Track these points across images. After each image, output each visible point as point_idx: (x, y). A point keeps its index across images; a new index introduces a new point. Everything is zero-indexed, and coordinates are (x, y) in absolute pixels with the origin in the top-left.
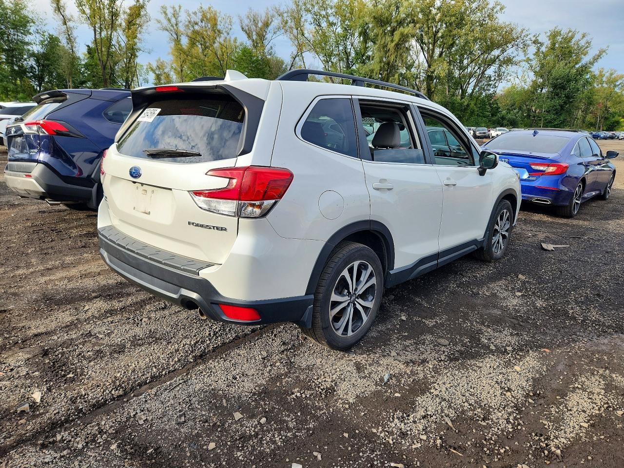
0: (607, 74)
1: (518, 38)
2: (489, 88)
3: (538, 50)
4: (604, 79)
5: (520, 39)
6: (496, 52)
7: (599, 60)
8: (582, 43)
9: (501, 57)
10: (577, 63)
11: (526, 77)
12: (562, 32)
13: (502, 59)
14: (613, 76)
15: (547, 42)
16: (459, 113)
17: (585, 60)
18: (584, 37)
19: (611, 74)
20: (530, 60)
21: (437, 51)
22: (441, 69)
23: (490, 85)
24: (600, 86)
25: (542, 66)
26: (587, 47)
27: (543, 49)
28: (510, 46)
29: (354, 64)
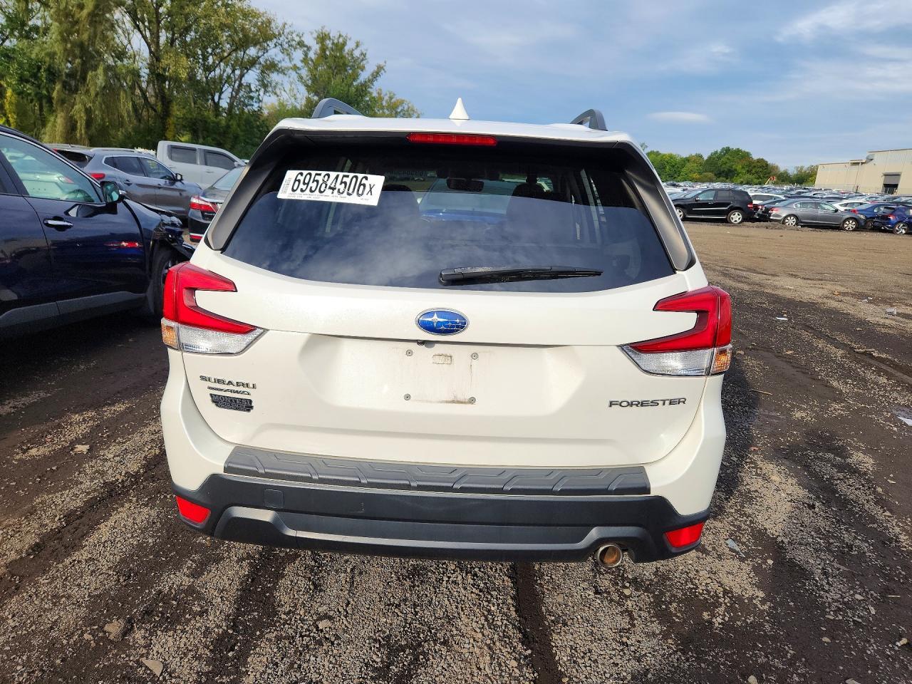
0: (386, 98)
1: (280, 35)
2: (251, 102)
3: (306, 55)
4: (384, 103)
5: (283, 36)
6: (252, 51)
7: (378, 78)
8: (357, 53)
9: (262, 60)
10: (354, 80)
11: (295, 91)
12: (331, 35)
13: (263, 63)
14: (393, 100)
15: (316, 47)
16: (218, 138)
17: (364, 76)
18: (357, 46)
19: (391, 98)
20: (298, 68)
21: (164, 36)
22: (179, 66)
23: (252, 98)
24: (381, 111)
25: (314, 79)
26: (363, 60)
27: (312, 55)
28: (271, 44)
29: (7, 38)
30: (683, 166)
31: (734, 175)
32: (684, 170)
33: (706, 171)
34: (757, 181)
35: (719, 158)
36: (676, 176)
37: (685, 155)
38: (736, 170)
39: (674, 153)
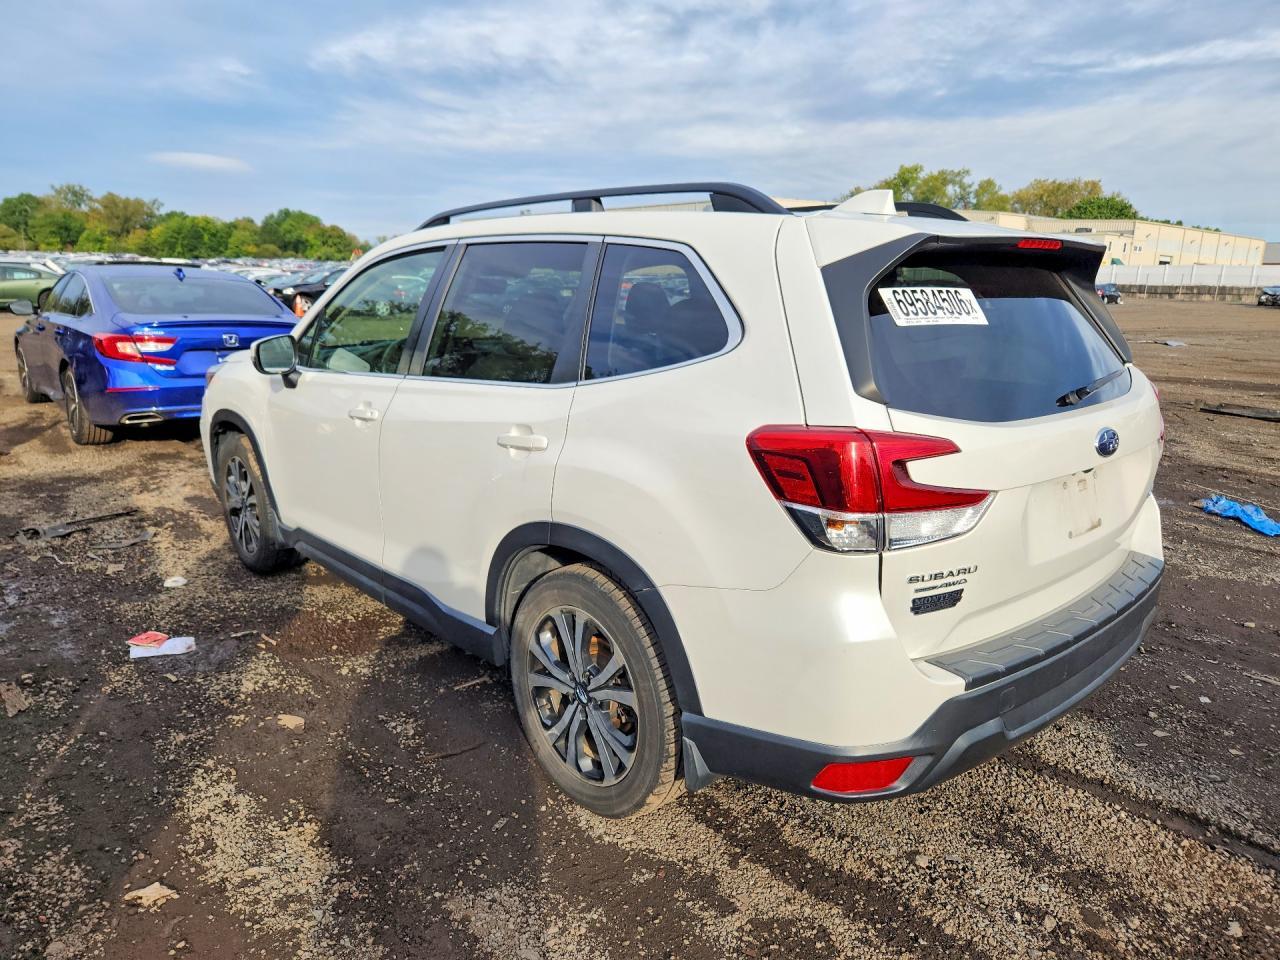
30: (230, 235)
31: (306, 247)
32: (231, 240)
33: (265, 242)
34: (339, 256)
35: (278, 223)
36: (221, 249)
37: (229, 219)
38: (307, 241)
39: (210, 215)
